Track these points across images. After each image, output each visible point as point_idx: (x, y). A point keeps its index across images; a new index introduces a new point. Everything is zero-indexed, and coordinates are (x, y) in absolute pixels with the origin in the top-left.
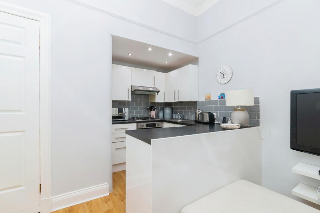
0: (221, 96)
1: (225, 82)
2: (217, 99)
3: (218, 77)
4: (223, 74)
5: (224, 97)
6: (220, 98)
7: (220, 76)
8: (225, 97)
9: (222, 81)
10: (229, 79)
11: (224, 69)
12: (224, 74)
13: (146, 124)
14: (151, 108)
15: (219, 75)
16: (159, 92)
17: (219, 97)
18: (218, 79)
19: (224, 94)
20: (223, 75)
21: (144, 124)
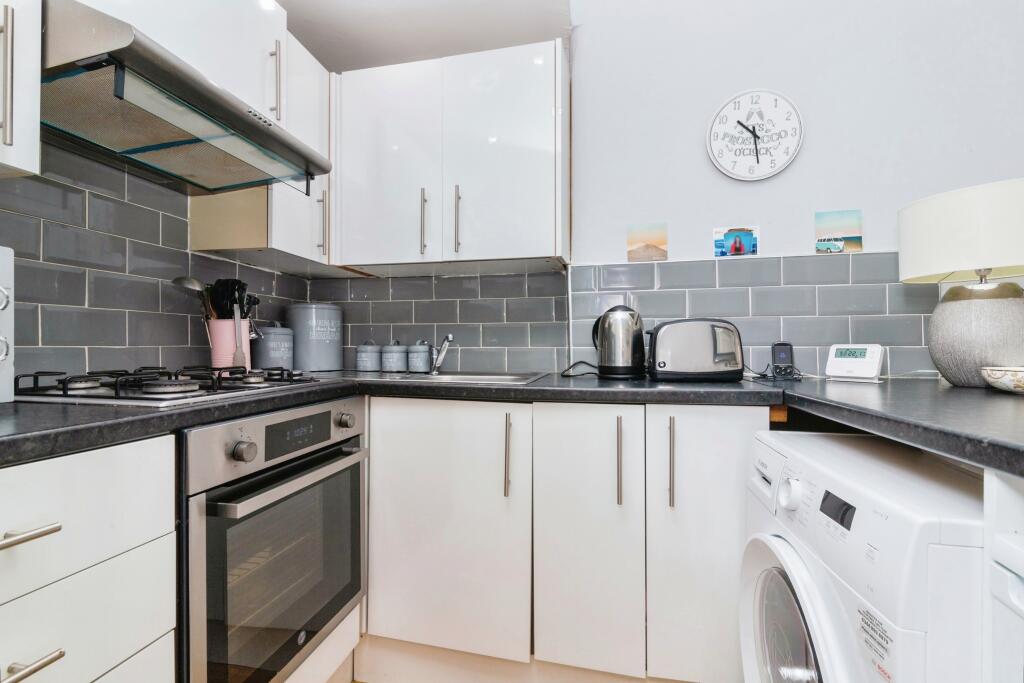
0: (729, 243)
1: (757, 175)
2: (710, 254)
3: (717, 145)
4: (753, 132)
5: (747, 245)
6: (723, 254)
7: (733, 139)
8: (755, 246)
9: (744, 166)
10: (781, 159)
11: (757, 106)
12: (758, 133)
13: (270, 430)
14: (223, 298)
15: (726, 135)
16: (325, 170)
17: (719, 244)
18: (721, 152)
19: (749, 232)
20: (756, 137)
21: (253, 430)
